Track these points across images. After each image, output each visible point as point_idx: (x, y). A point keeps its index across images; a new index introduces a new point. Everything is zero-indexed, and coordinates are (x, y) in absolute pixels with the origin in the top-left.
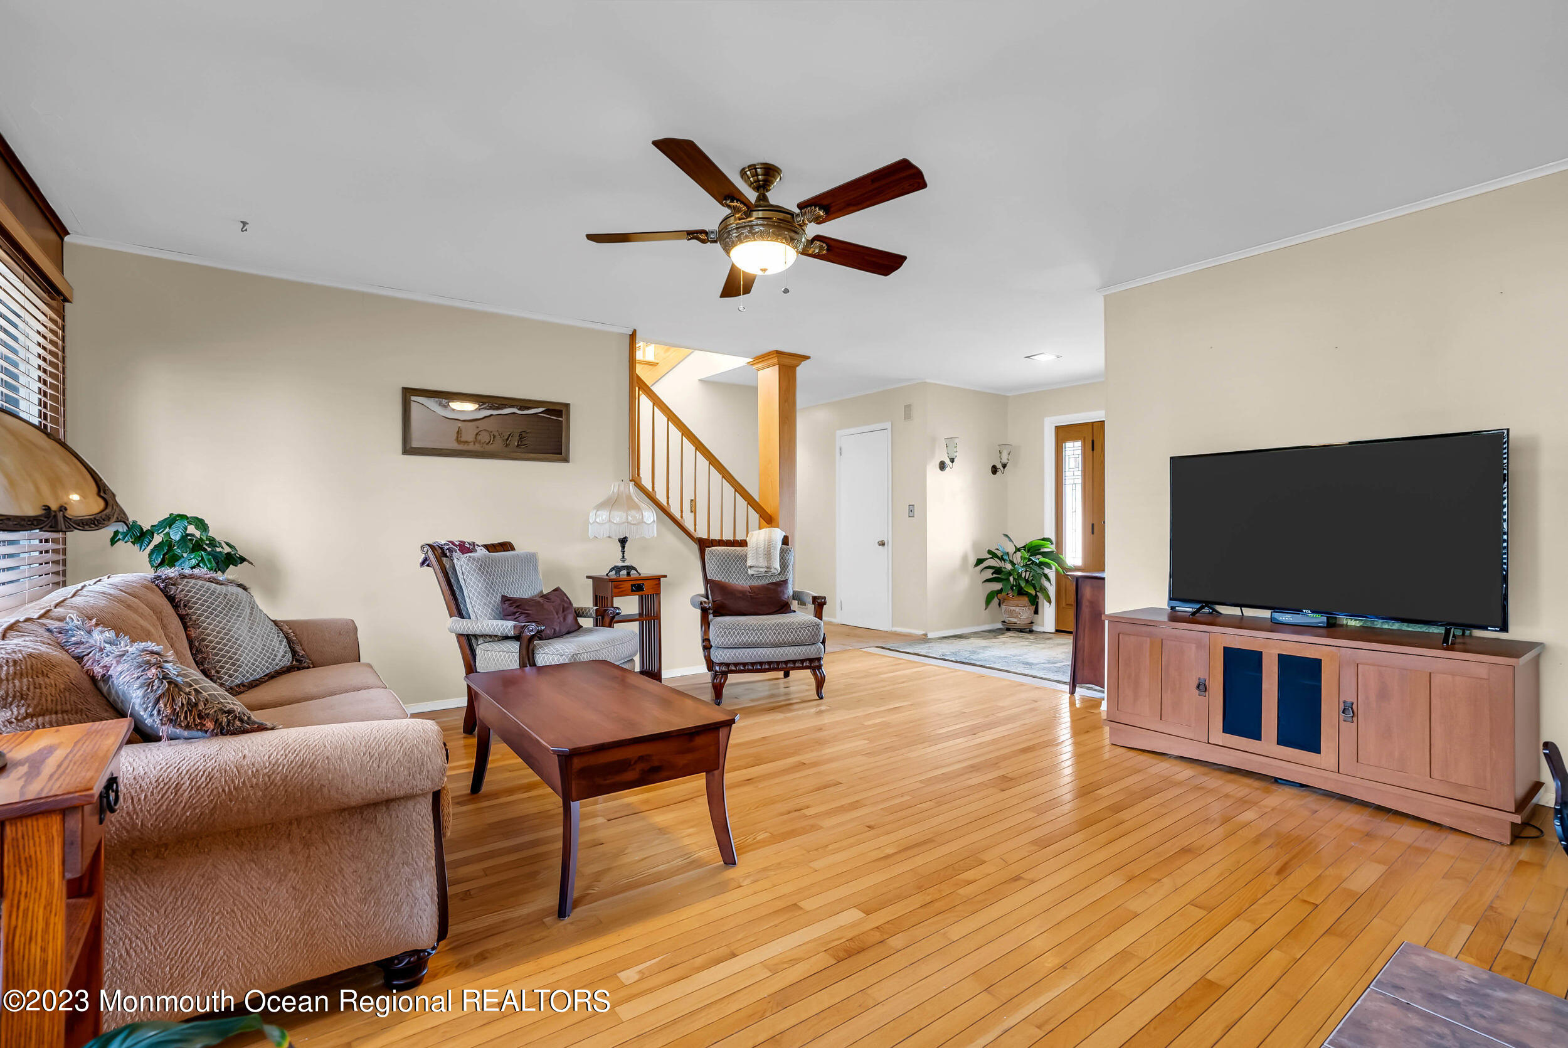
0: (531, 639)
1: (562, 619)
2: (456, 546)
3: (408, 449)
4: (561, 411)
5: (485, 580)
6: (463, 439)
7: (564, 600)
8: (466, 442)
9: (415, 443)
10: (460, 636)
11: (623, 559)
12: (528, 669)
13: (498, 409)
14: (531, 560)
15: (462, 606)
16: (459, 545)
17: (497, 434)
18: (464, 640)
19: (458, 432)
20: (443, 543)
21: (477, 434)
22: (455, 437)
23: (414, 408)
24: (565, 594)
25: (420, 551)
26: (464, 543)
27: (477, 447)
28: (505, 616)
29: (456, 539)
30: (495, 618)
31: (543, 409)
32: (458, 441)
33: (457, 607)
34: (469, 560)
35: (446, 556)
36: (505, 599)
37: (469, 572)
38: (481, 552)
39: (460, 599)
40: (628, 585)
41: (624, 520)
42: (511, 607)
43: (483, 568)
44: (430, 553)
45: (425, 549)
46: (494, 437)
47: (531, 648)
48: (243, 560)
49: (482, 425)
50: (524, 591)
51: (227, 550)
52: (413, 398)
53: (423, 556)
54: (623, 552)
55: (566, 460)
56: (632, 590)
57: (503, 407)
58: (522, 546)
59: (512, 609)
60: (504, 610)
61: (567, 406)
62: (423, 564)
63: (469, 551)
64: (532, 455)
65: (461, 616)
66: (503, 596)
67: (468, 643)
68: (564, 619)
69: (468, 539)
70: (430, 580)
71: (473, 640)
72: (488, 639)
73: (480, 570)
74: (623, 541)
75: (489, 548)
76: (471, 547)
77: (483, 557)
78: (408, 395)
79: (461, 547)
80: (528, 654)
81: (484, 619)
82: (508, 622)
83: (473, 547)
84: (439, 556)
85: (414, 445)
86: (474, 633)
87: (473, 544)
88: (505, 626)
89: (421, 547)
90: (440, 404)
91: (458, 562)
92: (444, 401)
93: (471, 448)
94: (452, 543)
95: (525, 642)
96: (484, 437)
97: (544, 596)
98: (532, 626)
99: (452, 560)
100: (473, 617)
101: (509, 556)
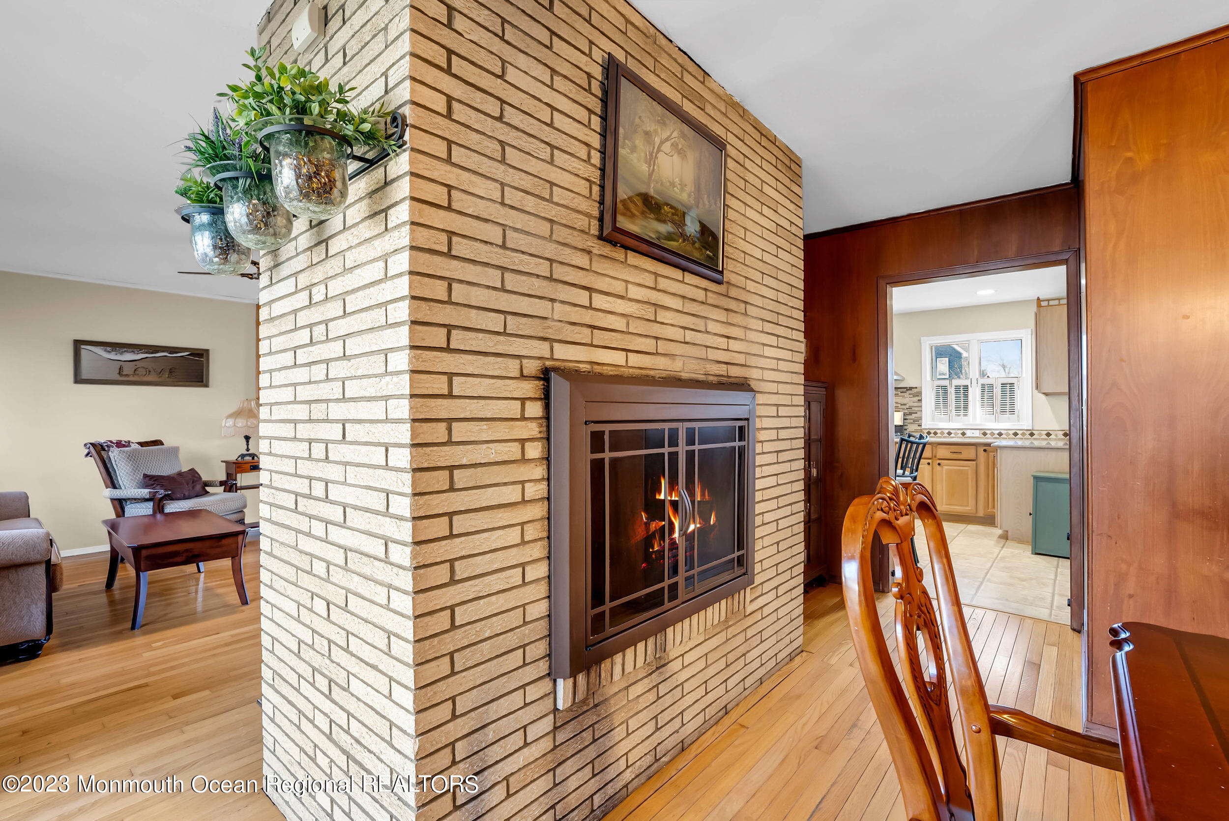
0: (161, 499)
1: (191, 488)
2: (114, 443)
3: (78, 379)
4: (203, 354)
5: (132, 465)
6: (124, 373)
7: (195, 476)
8: (127, 375)
9: (85, 375)
10: (112, 500)
11: (248, 450)
12: (159, 516)
13: (152, 353)
14: (175, 451)
15: (116, 482)
16: (117, 443)
17: (151, 370)
18: (116, 503)
19: (120, 369)
20: (103, 441)
21: (135, 370)
22: (117, 371)
23: (84, 355)
24: (198, 473)
25: (83, 448)
26: (121, 441)
27: (135, 378)
28: (146, 487)
29: (114, 440)
30: (139, 488)
31: (188, 353)
32: (120, 374)
33: (112, 481)
34: (120, 453)
35: (104, 450)
36: (145, 476)
37: (120, 460)
38: (134, 446)
39: (114, 477)
40: (248, 466)
41: (245, 424)
42: (150, 480)
43: (132, 458)
44: (92, 448)
45: (88, 446)
46: (150, 371)
47: (161, 505)
49: (139, 364)
50: (166, 470)
52: (83, 347)
53: (87, 450)
54: (248, 445)
55: (207, 386)
56: (251, 469)
57: (157, 352)
58: (169, 441)
59: (152, 482)
60: (145, 483)
61: (207, 351)
62: (87, 455)
63: (124, 446)
64: (180, 383)
65: (114, 486)
66: (144, 475)
67: (120, 504)
68: (193, 488)
69: (124, 438)
70: (92, 467)
71: (123, 502)
72: (134, 501)
73: (128, 458)
74: (247, 438)
75: (142, 444)
76: (126, 444)
77: (135, 450)
78: (78, 344)
79: (119, 444)
80: (159, 508)
81: (130, 488)
82: (147, 491)
83: (128, 444)
84: (99, 451)
85: (84, 377)
86: (124, 497)
87: (129, 442)
88: (145, 492)
89: (85, 445)
90: (105, 351)
91: (114, 454)
92: (109, 349)
93: (131, 378)
94: (111, 442)
95: (157, 501)
96: (141, 371)
97: (180, 474)
98: (162, 491)
99: (110, 453)
100: (123, 487)
101: (157, 449)
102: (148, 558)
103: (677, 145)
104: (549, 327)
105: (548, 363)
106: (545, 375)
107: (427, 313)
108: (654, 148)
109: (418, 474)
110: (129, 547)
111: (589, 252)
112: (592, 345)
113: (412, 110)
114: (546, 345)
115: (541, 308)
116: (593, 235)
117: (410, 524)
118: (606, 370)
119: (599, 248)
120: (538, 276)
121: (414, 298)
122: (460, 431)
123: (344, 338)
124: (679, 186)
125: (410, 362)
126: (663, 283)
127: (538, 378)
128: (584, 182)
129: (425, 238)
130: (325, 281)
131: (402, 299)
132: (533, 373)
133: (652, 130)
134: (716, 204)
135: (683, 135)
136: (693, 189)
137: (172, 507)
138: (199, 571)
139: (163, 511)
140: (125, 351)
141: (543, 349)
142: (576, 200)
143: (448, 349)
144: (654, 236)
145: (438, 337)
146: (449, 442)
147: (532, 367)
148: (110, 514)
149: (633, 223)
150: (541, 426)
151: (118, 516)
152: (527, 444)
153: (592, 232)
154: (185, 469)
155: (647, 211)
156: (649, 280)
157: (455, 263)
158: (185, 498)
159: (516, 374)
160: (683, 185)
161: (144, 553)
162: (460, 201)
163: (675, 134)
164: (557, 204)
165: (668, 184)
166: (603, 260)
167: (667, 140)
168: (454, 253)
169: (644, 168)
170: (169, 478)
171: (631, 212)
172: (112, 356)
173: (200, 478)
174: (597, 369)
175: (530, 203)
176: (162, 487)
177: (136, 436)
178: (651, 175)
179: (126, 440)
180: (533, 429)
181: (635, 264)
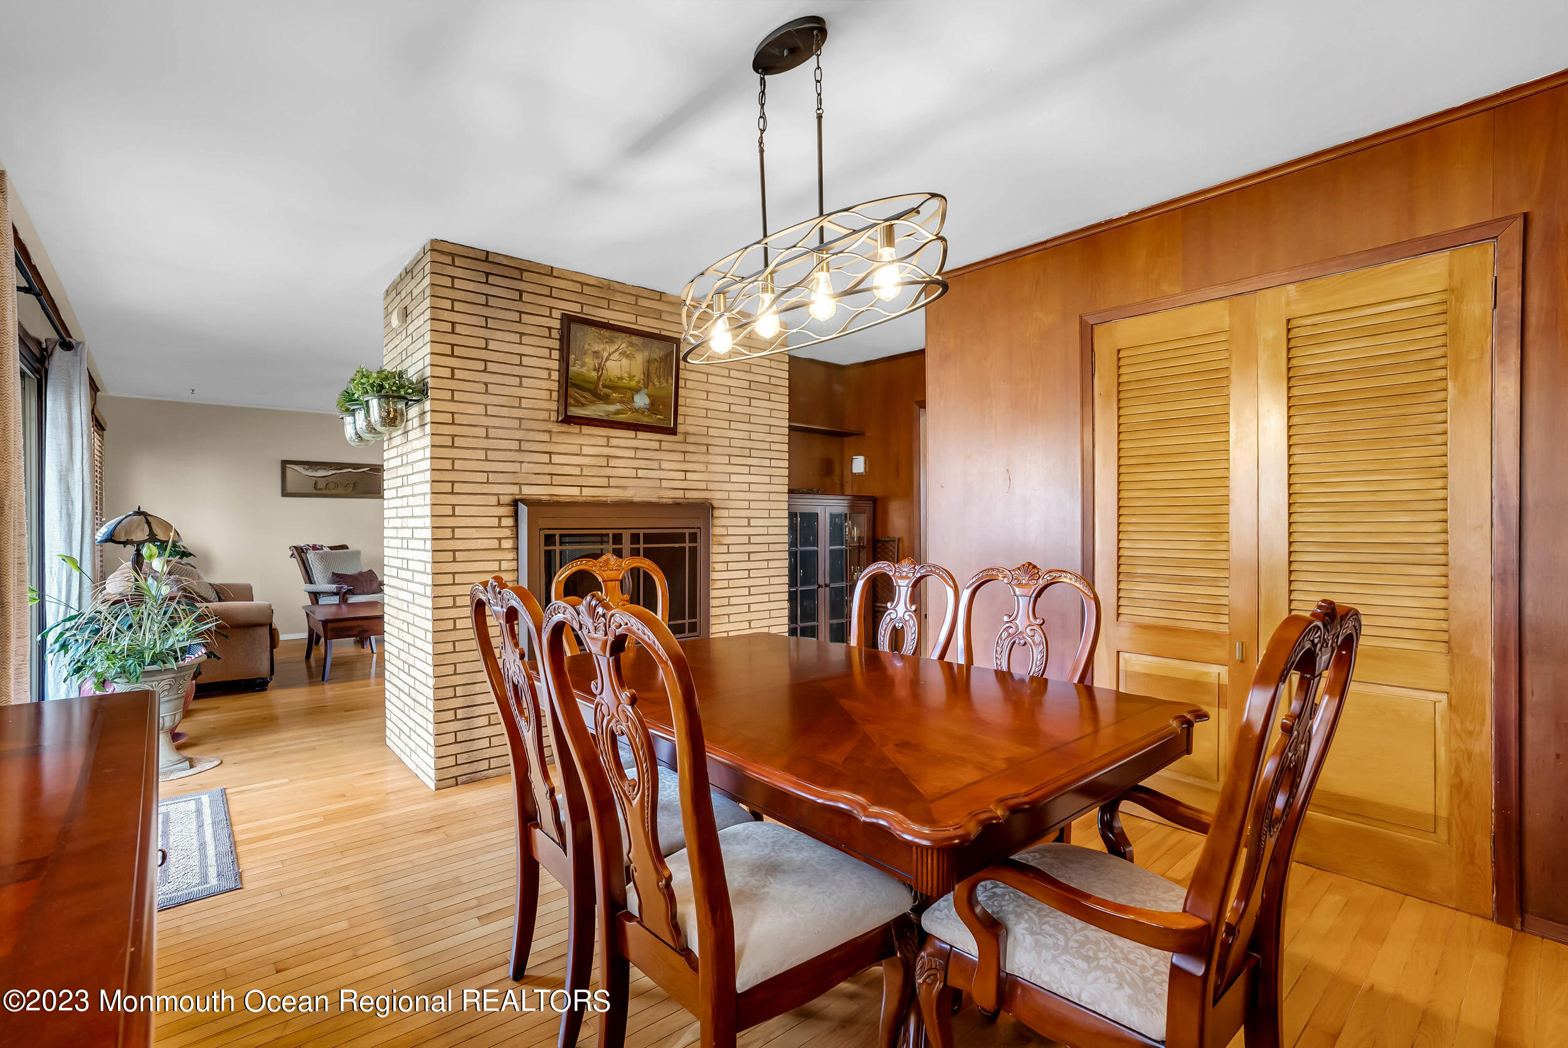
0: (345, 593)
1: (369, 586)
2: (310, 547)
3: (285, 493)
4: (378, 470)
5: (324, 565)
6: (319, 487)
7: (372, 576)
8: (320, 489)
9: (290, 490)
10: (310, 593)
12: (343, 607)
13: (340, 469)
14: (357, 554)
15: (312, 579)
16: (313, 546)
18: (312, 595)
19: (316, 484)
20: (303, 545)
21: (327, 485)
22: (313, 485)
23: (289, 473)
24: (374, 573)
25: (289, 550)
26: (316, 545)
27: (327, 492)
28: (334, 583)
29: (311, 544)
30: (329, 584)
31: (368, 469)
32: (315, 488)
33: (309, 579)
34: (315, 554)
35: (304, 552)
36: (334, 574)
37: (315, 560)
38: (326, 550)
39: (310, 575)
42: (337, 578)
43: (323, 558)
44: (294, 550)
45: (292, 549)
46: (338, 485)
47: (345, 598)
48: (191, 554)
49: (329, 479)
50: (350, 570)
51: (183, 549)
52: (287, 466)
53: (292, 552)
55: (380, 498)
57: (343, 468)
58: (353, 546)
60: (334, 580)
61: (381, 466)
62: (291, 556)
63: (318, 549)
64: (360, 496)
65: (311, 583)
66: (333, 573)
67: (315, 596)
69: (318, 543)
70: (294, 565)
71: (318, 596)
72: (325, 594)
73: (321, 559)
75: (331, 548)
76: (320, 548)
77: (327, 553)
78: (285, 463)
79: (314, 548)
80: (344, 600)
81: (323, 584)
82: (335, 586)
83: (321, 547)
84: (300, 552)
85: (289, 491)
86: (318, 591)
87: (322, 546)
88: (333, 587)
89: (290, 548)
90: (304, 468)
91: (311, 556)
92: (306, 467)
93: (323, 492)
94: (308, 545)
95: (342, 595)
96: (332, 486)
97: (361, 574)
98: (345, 587)
99: (308, 554)
100: (317, 583)
101: (343, 552)
102: (332, 629)
103: (625, 352)
104: (518, 477)
105: (517, 497)
106: (515, 503)
107: (440, 476)
108: (602, 359)
109: (435, 553)
110: (320, 620)
111: (549, 432)
112: (552, 485)
113: (432, 381)
114: (517, 487)
115: (514, 467)
116: (553, 421)
117: (431, 576)
118: (562, 499)
119: (556, 428)
120: (511, 450)
121: (433, 470)
122: (459, 533)
123: (413, 485)
124: (627, 379)
125: (431, 500)
126: (613, 442)
127: (511, 505)
128: (545, 391)
129: (439, 440)
130: (407, 454)
131: (427, 470)
132: (507, 502)
133: (600, 349)
134: (667, 382)
135: (631, 344)
136: (642, 377)
137: (353, 599)
138: (373, 652)
139: (346, 601)
140: (319, 469)
141: (515, 489)
142: (539, 403)
143: (452, 493)
144: (603, 414)
145: (447, 487)
146: (453, 538)
147: (505, 499)
148: (308, 602)
149: (585, 410)
150: (512, 530)
151: (313, 604)
152: (503, 541)
153: (552, 419)
154: (365, 570)
155: (596, 399)
156: (603, 441)
157: (456, 450)
158: (363, 593)
159: (496, 503)
160: (631, 377)
161: (330, 625)
162: (458, 419)
163: (624, 345)
164: (525, 408)
165: (617, 379)
166: (561, 435)
167: (615, 351)
168: (455, 445)
169: (594, 374)
170: (352, 576)
171: (582, 403)
172: (310, 473)
173: (377, 578)
174: (556, 498)
175: (505, 412)
176: (346, 583)
177: (328, 541)
178: (599, 378)
179: (320, 544)
180: (507, 533)
181: (589, 433)
